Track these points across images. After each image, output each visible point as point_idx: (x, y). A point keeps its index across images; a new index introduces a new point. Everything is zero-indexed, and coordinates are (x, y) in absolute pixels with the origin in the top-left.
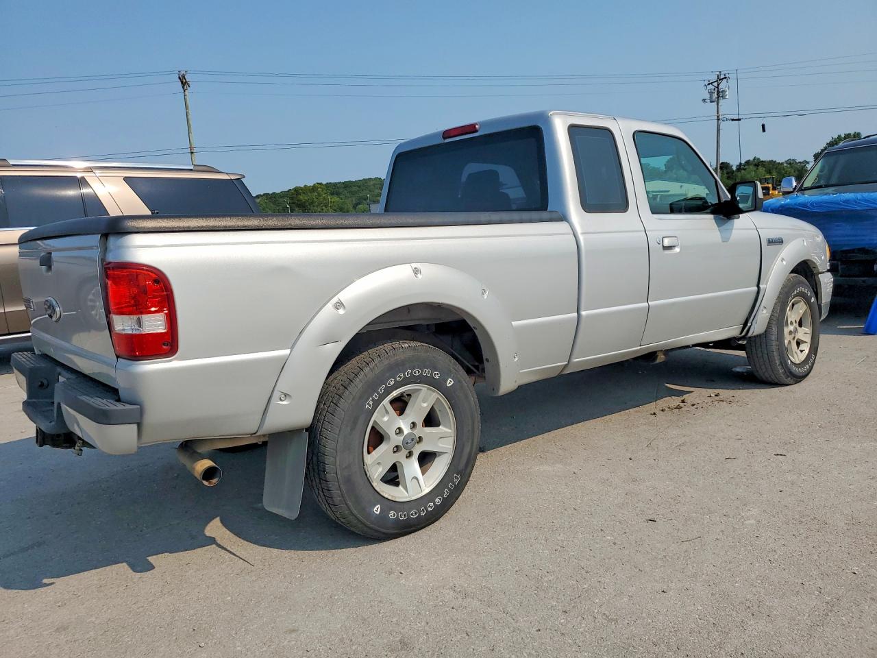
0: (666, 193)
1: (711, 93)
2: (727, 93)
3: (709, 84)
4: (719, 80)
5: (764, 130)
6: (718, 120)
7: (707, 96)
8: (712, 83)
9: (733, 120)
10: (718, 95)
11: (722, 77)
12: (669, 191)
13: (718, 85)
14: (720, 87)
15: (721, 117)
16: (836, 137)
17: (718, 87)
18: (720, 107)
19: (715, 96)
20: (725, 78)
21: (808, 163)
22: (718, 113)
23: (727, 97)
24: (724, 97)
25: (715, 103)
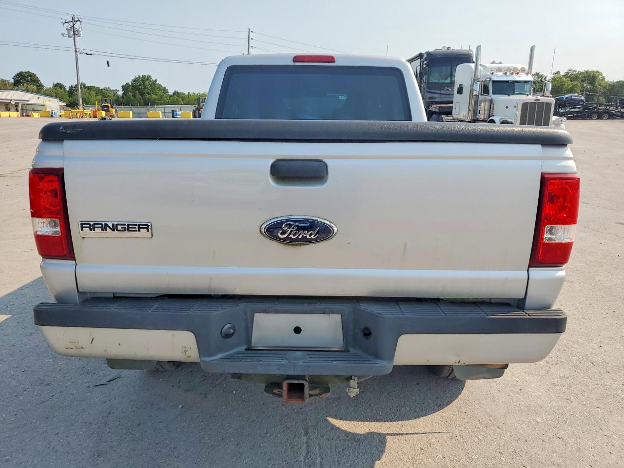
0: (27, 102)
1: (68, 30)
2: (81, 33)
3: (65, 23)
4: (74, 21)
5: (108, 65)
6: (76, 52)
7: (66, 32)
8: (68, 22)
9: (87, 54)
10: (74, 33)
11: (76, 19)
12: (28, 101)
13: (74, 25)
14: (75, 26)
15: (78, 50)
16: (137, 76)
17: (73, 27)
18: (76, 43)
19: (72, 33)
20: (79, 21)
21: (118, 91)
22: (75, 47)
23: (81, 36)
24: (79, 35)
25: (73, 38)
